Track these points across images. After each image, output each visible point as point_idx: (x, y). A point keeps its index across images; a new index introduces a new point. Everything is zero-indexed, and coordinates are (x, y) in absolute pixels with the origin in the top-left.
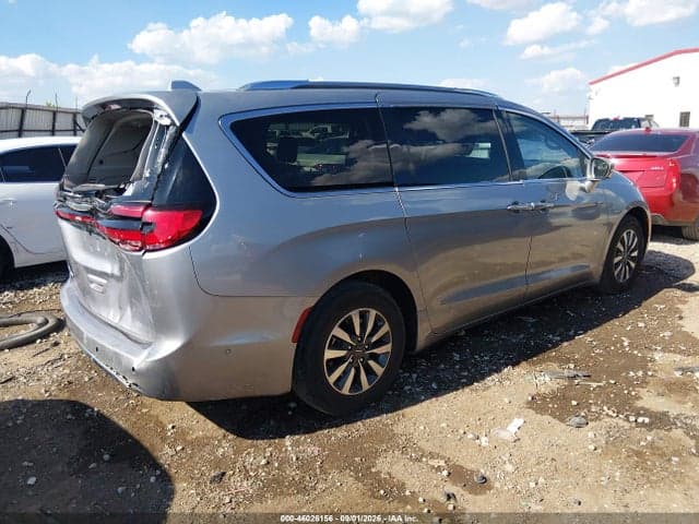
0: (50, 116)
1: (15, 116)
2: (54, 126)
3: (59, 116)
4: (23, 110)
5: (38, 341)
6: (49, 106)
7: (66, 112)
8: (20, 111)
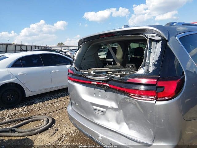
0: (14, 46)
1: (5, 47)
2: (15, 49)
3: (17, 46)
4: (7, 45)
5: (49, 129)
6: (14, 43)
7: (18, 45)
8: (6, 46)
